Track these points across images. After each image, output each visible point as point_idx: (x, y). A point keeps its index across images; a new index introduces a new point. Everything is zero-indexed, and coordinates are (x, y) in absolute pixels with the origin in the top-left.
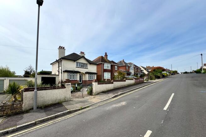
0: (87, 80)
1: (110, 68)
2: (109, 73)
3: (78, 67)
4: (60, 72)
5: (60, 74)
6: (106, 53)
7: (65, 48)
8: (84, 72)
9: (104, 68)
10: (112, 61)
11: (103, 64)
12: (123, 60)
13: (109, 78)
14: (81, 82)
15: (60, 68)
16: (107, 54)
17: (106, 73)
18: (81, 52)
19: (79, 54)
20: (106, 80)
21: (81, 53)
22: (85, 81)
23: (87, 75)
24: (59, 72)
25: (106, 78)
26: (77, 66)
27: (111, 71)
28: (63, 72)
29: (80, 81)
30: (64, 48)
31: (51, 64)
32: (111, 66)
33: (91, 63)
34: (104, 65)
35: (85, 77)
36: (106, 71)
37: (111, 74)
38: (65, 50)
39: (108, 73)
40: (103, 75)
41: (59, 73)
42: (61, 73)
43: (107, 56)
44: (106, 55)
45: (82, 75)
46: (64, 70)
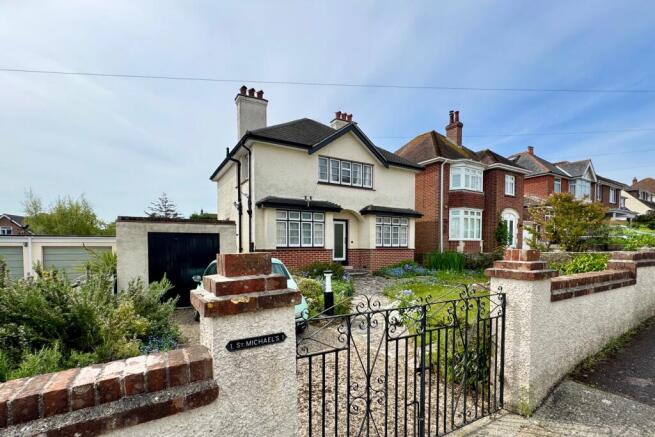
0: (373, 245)
1: (478, 187)
2: (476, 211)
3: (329, 184)
4: (245, 208)
5: (246, 216)
6: (454, 116)
7: (264, 97)
8: (357, 209)
9: (452, 188)
10: (489, 152)
11: (447, 166)
12: (531, 148)
13: (475, 239)
14: (344, 259)
15: (245, 188)
16: (461, 120)
17: (462, 211)
18: (339, 114)
19: (329, 125)
20: (461, 248)
21: (338, 118)
22: (363, 253)
23: (372, 222)
24: (240, 208)
25: (461, 238)
26: (322, 175)
27: (487, 202)
28: (259, 205)
29: (338, 253)
30: (261, 93)
31: (212, 178)
32: (487, 174)
33: (387, 161)
34: (453, 172)
35: (359, 232)
36: (458, 199)
37: (485, 215)
38: (266, 105)
39: (469, 210)
40: (446, 222)
41: (241, 214)
42: (250, 212)
43: (460, 126)
44: (455, 124)
45: (347, 221)
46: (262, 197)
